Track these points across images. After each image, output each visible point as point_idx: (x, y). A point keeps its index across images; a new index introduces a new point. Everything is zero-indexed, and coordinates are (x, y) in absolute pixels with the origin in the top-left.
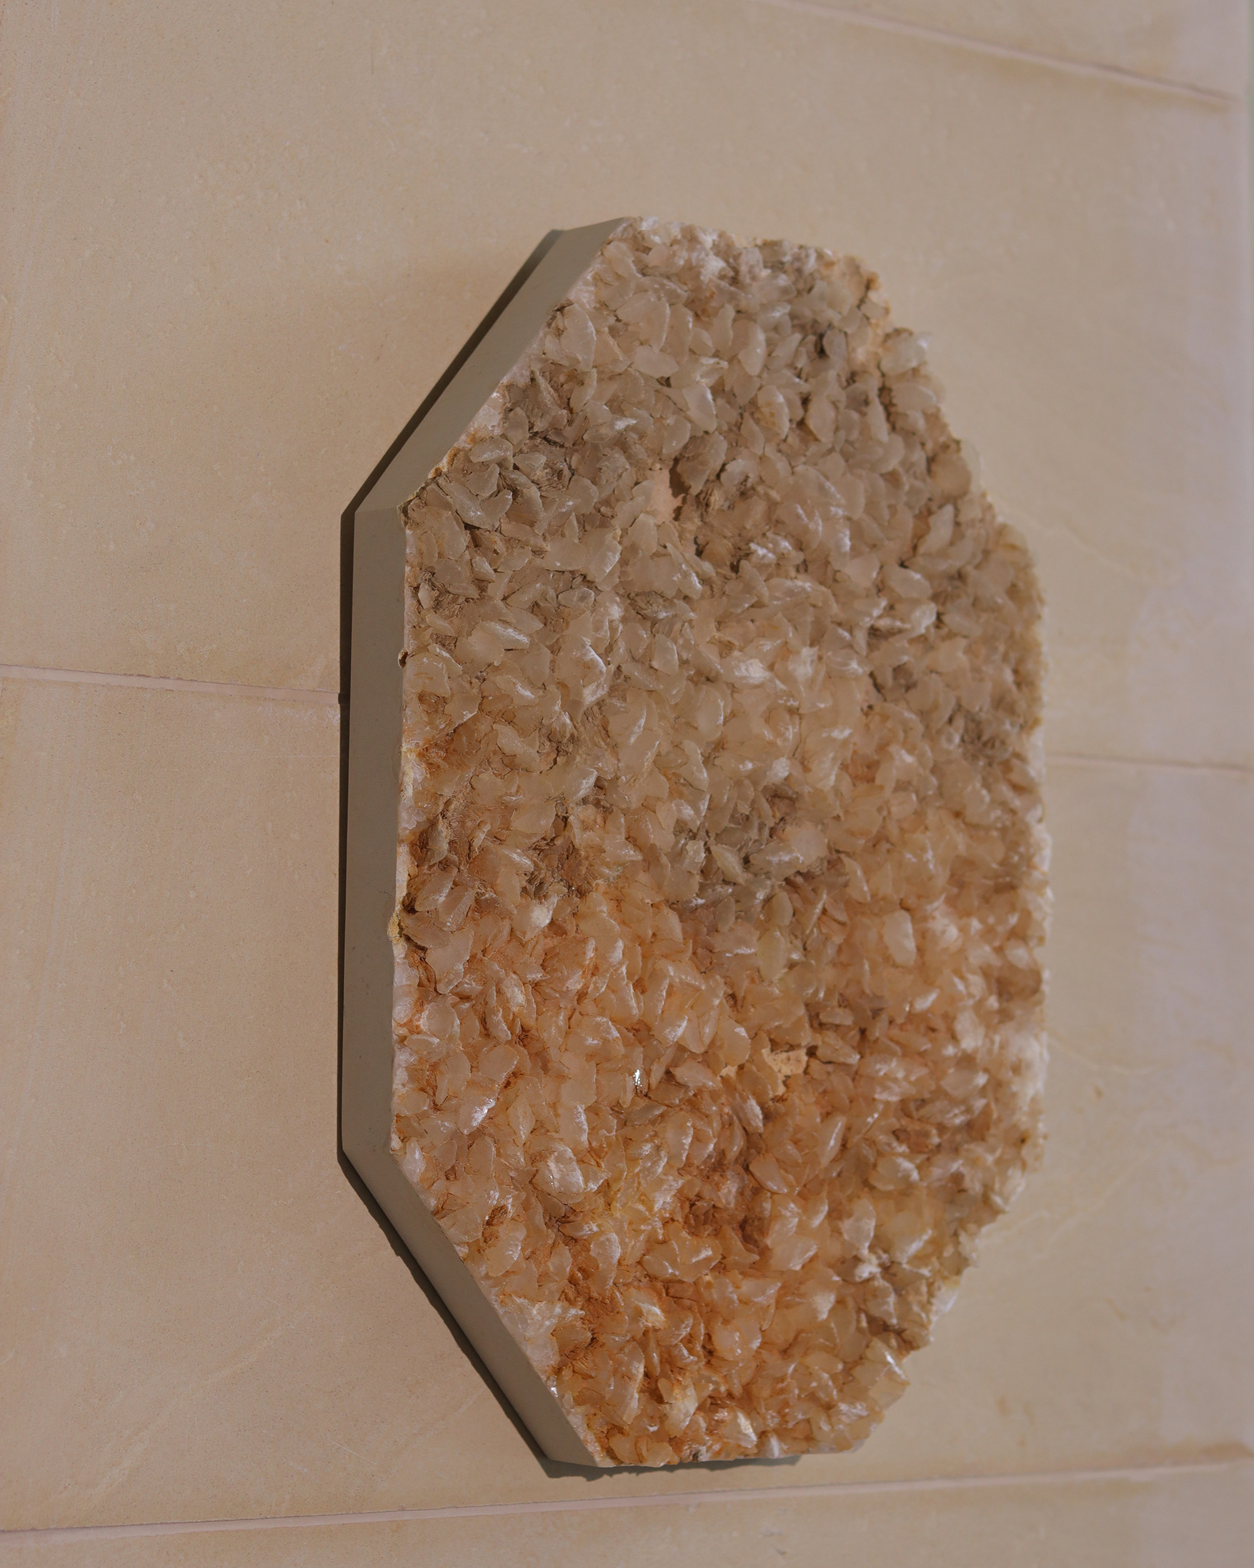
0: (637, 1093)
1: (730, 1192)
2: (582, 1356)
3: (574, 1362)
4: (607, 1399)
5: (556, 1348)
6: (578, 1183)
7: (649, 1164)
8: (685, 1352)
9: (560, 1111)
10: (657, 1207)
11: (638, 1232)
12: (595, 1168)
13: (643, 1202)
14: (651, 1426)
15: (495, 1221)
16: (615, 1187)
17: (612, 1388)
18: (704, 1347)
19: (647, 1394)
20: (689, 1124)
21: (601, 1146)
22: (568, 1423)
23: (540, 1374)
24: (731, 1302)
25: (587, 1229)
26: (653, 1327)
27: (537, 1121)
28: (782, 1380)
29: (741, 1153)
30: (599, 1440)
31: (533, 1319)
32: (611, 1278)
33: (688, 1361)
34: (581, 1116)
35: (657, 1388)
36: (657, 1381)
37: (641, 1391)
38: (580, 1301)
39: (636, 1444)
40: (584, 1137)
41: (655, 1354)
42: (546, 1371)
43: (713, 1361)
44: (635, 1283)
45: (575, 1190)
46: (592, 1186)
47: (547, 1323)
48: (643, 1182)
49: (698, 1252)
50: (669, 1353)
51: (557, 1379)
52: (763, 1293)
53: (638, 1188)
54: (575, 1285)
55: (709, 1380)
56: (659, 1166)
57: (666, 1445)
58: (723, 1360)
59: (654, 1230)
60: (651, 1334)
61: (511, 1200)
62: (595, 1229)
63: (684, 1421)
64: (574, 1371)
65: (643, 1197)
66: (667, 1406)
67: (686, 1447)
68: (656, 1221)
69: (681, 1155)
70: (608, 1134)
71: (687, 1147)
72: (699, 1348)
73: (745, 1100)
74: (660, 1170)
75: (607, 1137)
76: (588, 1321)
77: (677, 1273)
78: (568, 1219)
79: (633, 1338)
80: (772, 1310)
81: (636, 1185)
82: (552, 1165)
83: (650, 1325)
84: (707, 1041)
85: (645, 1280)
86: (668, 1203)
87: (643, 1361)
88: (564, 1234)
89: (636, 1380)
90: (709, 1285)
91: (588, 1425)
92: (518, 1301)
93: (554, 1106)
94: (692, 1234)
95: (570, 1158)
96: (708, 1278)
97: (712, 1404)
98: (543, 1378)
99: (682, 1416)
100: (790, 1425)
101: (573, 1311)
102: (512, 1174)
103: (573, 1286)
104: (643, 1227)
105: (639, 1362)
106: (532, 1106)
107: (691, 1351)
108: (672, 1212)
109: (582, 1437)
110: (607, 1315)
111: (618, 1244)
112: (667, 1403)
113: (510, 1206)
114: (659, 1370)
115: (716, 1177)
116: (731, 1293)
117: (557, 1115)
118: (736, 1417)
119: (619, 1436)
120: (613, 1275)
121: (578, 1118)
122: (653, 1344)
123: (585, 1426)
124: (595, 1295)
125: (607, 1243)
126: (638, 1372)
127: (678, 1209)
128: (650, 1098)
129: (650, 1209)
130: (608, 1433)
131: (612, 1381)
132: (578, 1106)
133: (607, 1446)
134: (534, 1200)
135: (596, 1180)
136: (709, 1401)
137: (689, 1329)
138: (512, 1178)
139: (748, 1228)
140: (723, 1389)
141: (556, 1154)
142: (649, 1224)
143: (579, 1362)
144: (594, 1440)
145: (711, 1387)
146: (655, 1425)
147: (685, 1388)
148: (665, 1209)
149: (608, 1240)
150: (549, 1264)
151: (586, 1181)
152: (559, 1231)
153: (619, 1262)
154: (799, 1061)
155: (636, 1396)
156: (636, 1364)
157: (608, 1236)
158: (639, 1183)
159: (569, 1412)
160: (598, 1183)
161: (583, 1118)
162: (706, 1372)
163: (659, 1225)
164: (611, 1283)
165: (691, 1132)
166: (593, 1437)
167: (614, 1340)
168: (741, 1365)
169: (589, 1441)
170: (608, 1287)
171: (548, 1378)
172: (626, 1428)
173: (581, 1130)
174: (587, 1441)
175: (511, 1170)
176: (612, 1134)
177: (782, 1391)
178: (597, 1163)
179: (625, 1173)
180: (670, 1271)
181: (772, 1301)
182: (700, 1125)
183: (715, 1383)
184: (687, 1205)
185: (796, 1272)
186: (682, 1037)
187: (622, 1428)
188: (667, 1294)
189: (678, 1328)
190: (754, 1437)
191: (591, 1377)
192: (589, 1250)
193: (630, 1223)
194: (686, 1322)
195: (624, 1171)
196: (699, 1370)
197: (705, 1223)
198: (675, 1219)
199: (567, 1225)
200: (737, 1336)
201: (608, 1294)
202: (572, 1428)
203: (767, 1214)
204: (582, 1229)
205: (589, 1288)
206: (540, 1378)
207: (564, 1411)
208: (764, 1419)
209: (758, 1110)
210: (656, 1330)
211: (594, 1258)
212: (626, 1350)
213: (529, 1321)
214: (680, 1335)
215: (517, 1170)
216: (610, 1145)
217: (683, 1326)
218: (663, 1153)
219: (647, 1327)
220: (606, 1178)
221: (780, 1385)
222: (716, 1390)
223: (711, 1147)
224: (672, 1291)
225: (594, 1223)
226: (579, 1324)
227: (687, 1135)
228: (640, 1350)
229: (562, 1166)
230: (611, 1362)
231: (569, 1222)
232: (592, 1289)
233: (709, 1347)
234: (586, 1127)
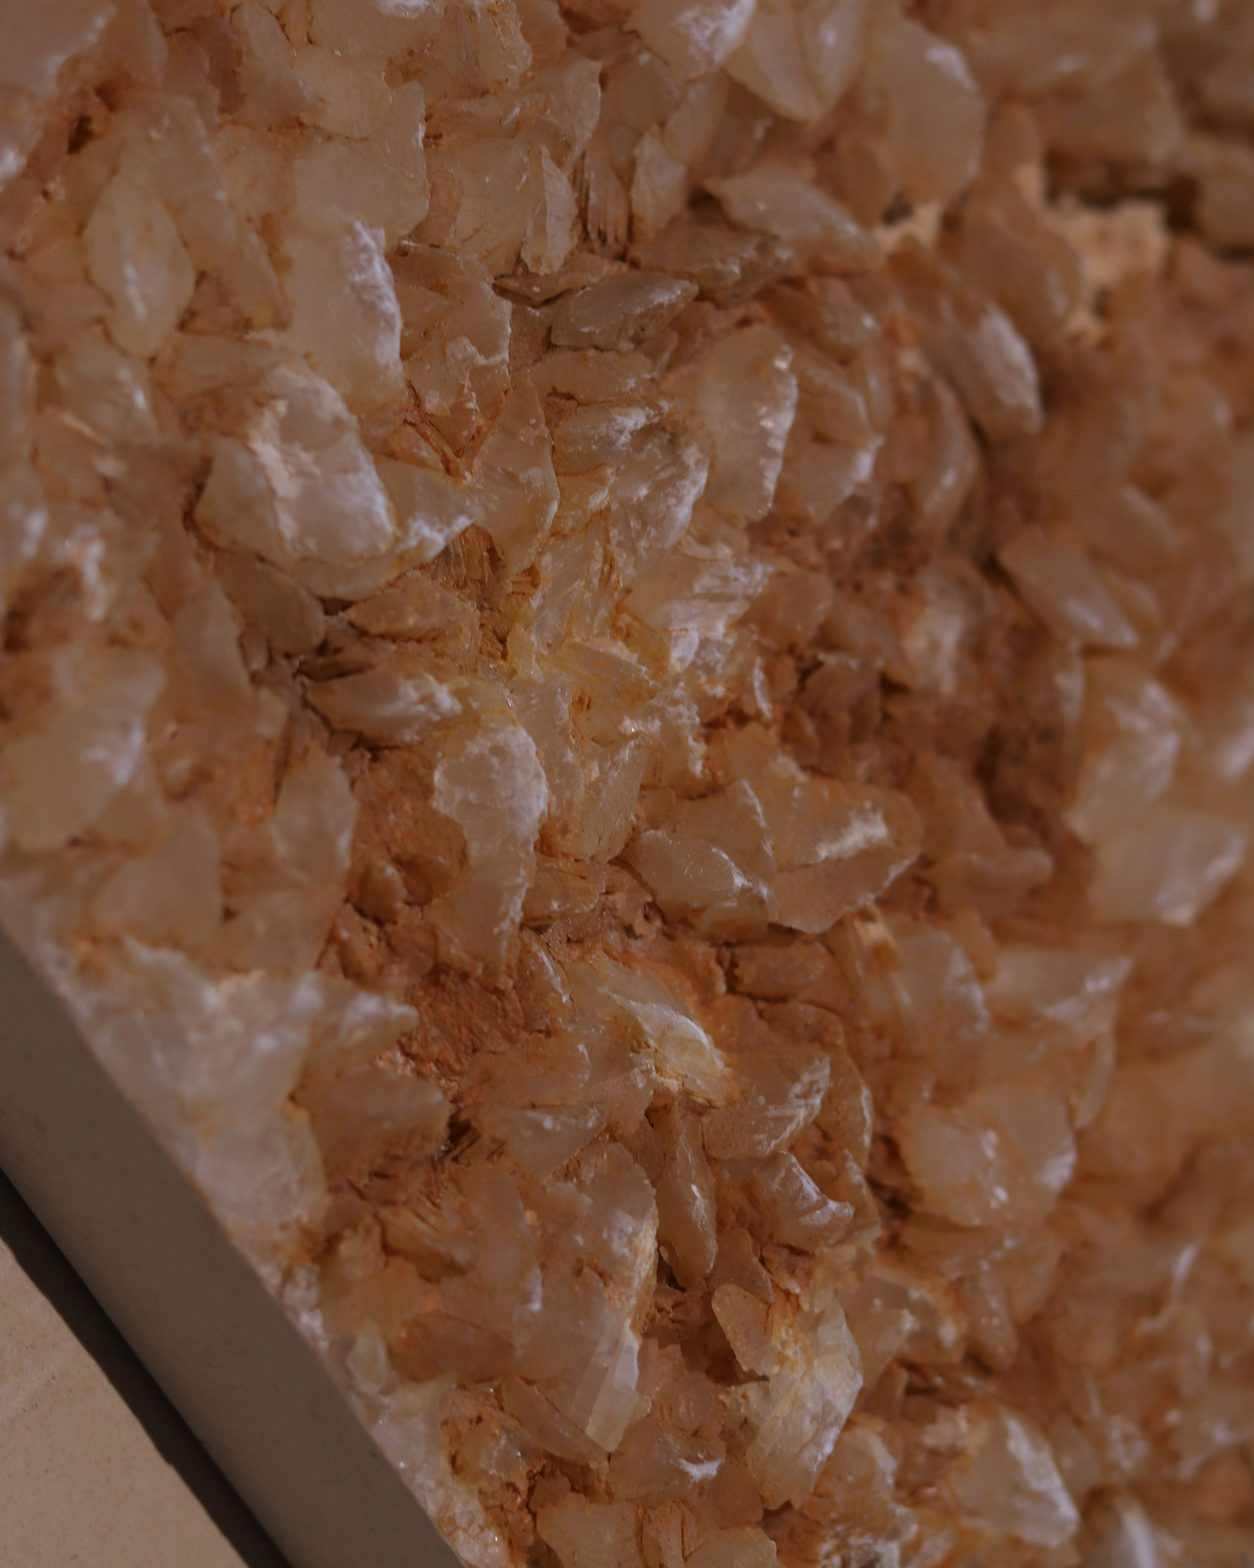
0: (585, 236)
1: (935, 647)
2: (416, 1185)
3: (385, 1213)
4: (519, 1353)
5: (313, 1156)
6: (368, 514)
7: (643, 492)
8: (810, 1187)
9: (292, 247)
10: (681, 654)
11: (610, 742)
12: (439, 478)
13: (627, 637)
14: (694, 1460)
15: (35, 628)
16: (516, 563)
17: (536, 1306)
18: (875, 1184)
19: (675, 1349)
20: (782, 364)
21: (459, 409)
22: (376, 1454)
23: (253, 1259)
24: (965, 1013)
25: (414, 695)
26: (687, 1093)
27: (202, 277)
28: (1153, 1303)
29: (966, 512)
30: (498, 1517)
31: (206, 1026)
32: (514, 890)
33: (820, 1218)
34: (370, 261)
35: (710, 1324)
36: (707, 1297)
37: (650, 1331)
38: (398, 975)
39: (640, 1531)
40: (389, 349)
41: (694, 1188)
42: (276, 1248)
43: (911, 1235)
44: (614, 938)
45: (359, 545)
46: (426, 531)
47: (266, 1043)
48: (621, 558)
49: (837, 826)
50: (749, 1189)
51: (322, 1278)
52: (1073, 988)
53: (605, 580)
54: (379, 922)
55: (898, 1299)
56: (680, 500)
57: (754, 1533)
58: (949, 1227)
59: (672, 736)
60: (680, 1121)
61: (96, 550)
62: (445, 699)
63: (816, 1440)
64: (387, 1249)
65: (625, 619)
66: (752, 1391)
67: (827, 1547)
68: (675, 702)
69: (760, 474)
70: (481, 360)
71: (778, 445)
72: (856, 1175)
73: (970, 316)
74: (683, 513)
75: (478, 372)
76: (437, 1062)
77: (765, 891)
78: (339, 657)
79: (612, 1133)
80: (1107, 1056)
81: (597, 566)
82: (268, 452)
83: (673, 1085)
84: (834, 82)
85: (650, 930)
86: (720, 646)
87: (654, 1208)
88: (325, 721)
89: (627, 1282)
90: (880, 955)
91: (453, 1460)
92: (144, 954)
93: (268, 228)
94: (813, 770)
95: (338, 423)
96: (876, 932)
97: (911, 1390)
98: (269, 1274)
99: (808, 1426)
100: (1187, 1469)
101: (368, 1005)
102: (109, 466)
103: (373, 927)
104: (631, 726)
105: (638, 1214)
106: (176, 210)
107: (829, 1186)
108: (741, 683)
109: (431, 1509)
110: (509, 1038)
111: (534, 764)
112: (752, 1377)
113: (91, 573)
114: (712, 1246)
115: (887, 583)
116: (963, 981)
117: (281, 265)
118: (1000, 1436)
119: (573, 1501)
120: (523, 879)
121: (362, 270)
122: (686, 1152)
123: (444, 1463)
124: (455, 950)
125: (495, 761)
126: (635, 1252)
127: (758, 677)
128: (635, 264)
129: (658, 660)
130: (531, 1490)
131: (536, 1285)
132: (358, 226)
133: (530, 1540)
134: (193, 569)
135: (442, 515)
136: (903, 1378)
137: (817, 1101)
138: (108, 484)
139: (1008, 774)
140: (949, 1332)
141: (281, 407)
142: (649, 713)
143: (405, 1213)
144: (481, 1518)
145: (909, 1322)
146: (710, 1458)
147: (814, 1323)
148: (709, 669)
149: (499, 751)
150: (273, 830)
151: (403, 512)
152: (306, 704)
153: (545, 846)
154: (1135, 244)
155: (632, 1341)
156: (627, 1223)
157: (500, 738)
158: (609, 561)
159: (375, 1411)
160: (449, 524)
161: (380, 272)
162: (884, 1272)
163: (689, 717)
164: (515, 910)
165: (791, 392)
166: (475, 1505)
167: (538, 1127)
168: (1009, 1243)
169: (462, 1521)
170: (505, 925)
171: (288, 1275)
172: (599, 1466)
173: (371, 312)
174: (452, 1521)
175: (102, 450)
176: (495, 359)
177: (1153, 1346)
178: (446, 462)
179: (554, 508)
180: (739, 881)
181: (1103, 1026)
182: (824, 376)
183: (924, 1311)
184: (787, 668)
185: (1176, 932)
186: (741, 53)
187: (585, 1469)
188: (733, 984)
189: (778, 1097)
190: (1068, 1510)
191: (454, 1269)
192: (427, 790)
193: (582, 703)
194: (806, 1078)
195: (548, 502)
196: (860, 1263)
197: (856, 736)
198: (749, 710)
199: (337, 685)
200: (989, 1143)
201: (506, 952)
202: (392, 1474)
203: (1071, 710)
204: (391, 692)
205: (433, 933)
206: (255, 1280)
207: (358, 1408)
208: (1100, 1443)
209: (1017, 351)
210: (698, 1110)
211: (448, 821)
212: (588, 1174)
213: (194, 1037)
214: (783, 1121)
215: (123, 449)
216: (492, 409)
217: (797, 1089)
218: (691, 455)
219: (661, 1093)
220: (480, 516)
221: (1148, 1326)
222: (926, 1336)
223: (864, 465)
224: (748, 973)
225: (441, 681)
226: (400, 1066)
227: (776, 404)
228: (639, 1170)
229: (306, 457)
230: (530, 1216)
231: (343, 674)
232: (446, 931)
233: (891, 1180)
234: (391, 306)
